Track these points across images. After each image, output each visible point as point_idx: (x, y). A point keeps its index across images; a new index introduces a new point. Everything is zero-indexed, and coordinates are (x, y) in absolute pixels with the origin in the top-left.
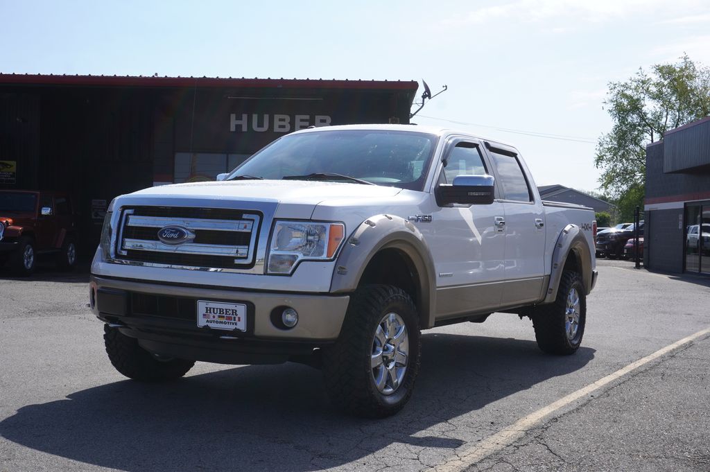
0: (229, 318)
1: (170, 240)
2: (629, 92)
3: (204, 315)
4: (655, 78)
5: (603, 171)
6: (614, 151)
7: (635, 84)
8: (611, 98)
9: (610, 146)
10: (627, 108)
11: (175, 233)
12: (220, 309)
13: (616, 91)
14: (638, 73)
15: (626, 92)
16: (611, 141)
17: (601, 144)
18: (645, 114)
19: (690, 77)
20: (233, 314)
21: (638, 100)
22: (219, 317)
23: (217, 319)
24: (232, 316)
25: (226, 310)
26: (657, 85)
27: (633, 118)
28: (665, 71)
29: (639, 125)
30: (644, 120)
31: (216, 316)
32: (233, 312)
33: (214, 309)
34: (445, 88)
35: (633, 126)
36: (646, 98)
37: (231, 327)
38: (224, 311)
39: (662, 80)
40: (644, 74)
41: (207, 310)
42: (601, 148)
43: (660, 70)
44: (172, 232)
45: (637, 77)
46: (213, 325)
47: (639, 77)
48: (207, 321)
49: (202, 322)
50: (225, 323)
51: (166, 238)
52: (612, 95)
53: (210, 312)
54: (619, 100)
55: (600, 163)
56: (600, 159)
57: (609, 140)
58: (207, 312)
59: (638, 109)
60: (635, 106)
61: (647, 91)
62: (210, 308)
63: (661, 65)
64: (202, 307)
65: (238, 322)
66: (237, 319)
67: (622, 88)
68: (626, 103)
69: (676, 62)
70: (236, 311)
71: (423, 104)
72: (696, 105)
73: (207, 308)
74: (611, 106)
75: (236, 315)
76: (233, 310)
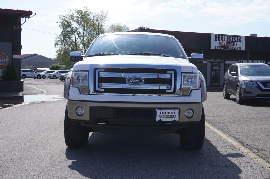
0: (171, 116)
1: (135, 83)
2: (66, 19)
3: (159, 115)
4: (76, 14)
5: (58, 49)
6: (62, 41)
7: (68, 16)
8: (60, 21)
9: (60, 39)
10: (66, 25)
11: (137, 80)
12: (167, 112)
13: (62, 18)
14: (70, 12)
15: (65, 19)
16: (60, 37)
17: (56, 39)
18: (73, 28)
19: (88, 15)
20: (173, 114)
21: (70, 22)
22: (166, 115)
23: (165, 116)
24: (173, 115)
25: (170, 112)
26: (77, 17)
27: (68, 29)
28: (79, 12)
29: (71, 32)
30: (72, 30)
31: (165, 115)
32: (173, 113)
33: (164, 112)
34: (35, 14)
35: (69, 32)
36: (73, 22)
37: (172, 119)
38: (169, 113)
39: (78, 15)
40: (72, 13)
41: (161, 113)
42: (57, 40)
43: (78, 11)
44: (135, 80)
45: (69, 14)
46: (163, 119)
47: (70, 14)
48: (161, 118)
49: (158, 118)
50: (169, 118)
51: (132, 82)
52: (60, 20)
53: (162, 114)
54: (63, 22)
55: (56, 46)
56: (56, 44)
57: (59, 37)
58: (161, 114)
59: (70, 25)
60: (69, 25)
61: (73, 19)
62: (162, 112)
63: (78, 10)
64: (158, 112)
65: (175, 117)
66: (175, 116)
67: (64, 17)
68: (66, 23)
69: (83, 9)
70: (174, 112)
71: (26, 20)
72: (91, 25)
73: (161, 112)
74: (60, 24)
75: (174, 114)
76: (173, 112)
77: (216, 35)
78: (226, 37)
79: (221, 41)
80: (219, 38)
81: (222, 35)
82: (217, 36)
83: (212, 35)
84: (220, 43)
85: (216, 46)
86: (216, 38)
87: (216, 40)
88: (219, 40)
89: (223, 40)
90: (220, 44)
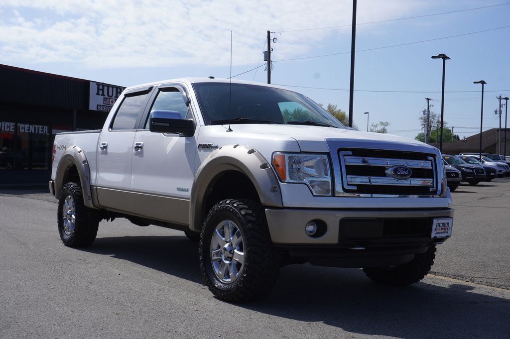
11: (405, 171)
77: (98, 84)
78: (115, 89)
79: (106, 96)
80: (103, 90)
81: (108, 86)
82: (101, 87)
83: (91, 84)
84: (105, 99)
85: (98, 105)
86: (99, 89)
87: (98, 94)
88: (103, 95)
89: (110, 94)
90: (105, 102)
